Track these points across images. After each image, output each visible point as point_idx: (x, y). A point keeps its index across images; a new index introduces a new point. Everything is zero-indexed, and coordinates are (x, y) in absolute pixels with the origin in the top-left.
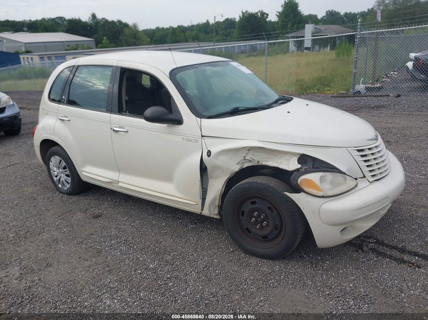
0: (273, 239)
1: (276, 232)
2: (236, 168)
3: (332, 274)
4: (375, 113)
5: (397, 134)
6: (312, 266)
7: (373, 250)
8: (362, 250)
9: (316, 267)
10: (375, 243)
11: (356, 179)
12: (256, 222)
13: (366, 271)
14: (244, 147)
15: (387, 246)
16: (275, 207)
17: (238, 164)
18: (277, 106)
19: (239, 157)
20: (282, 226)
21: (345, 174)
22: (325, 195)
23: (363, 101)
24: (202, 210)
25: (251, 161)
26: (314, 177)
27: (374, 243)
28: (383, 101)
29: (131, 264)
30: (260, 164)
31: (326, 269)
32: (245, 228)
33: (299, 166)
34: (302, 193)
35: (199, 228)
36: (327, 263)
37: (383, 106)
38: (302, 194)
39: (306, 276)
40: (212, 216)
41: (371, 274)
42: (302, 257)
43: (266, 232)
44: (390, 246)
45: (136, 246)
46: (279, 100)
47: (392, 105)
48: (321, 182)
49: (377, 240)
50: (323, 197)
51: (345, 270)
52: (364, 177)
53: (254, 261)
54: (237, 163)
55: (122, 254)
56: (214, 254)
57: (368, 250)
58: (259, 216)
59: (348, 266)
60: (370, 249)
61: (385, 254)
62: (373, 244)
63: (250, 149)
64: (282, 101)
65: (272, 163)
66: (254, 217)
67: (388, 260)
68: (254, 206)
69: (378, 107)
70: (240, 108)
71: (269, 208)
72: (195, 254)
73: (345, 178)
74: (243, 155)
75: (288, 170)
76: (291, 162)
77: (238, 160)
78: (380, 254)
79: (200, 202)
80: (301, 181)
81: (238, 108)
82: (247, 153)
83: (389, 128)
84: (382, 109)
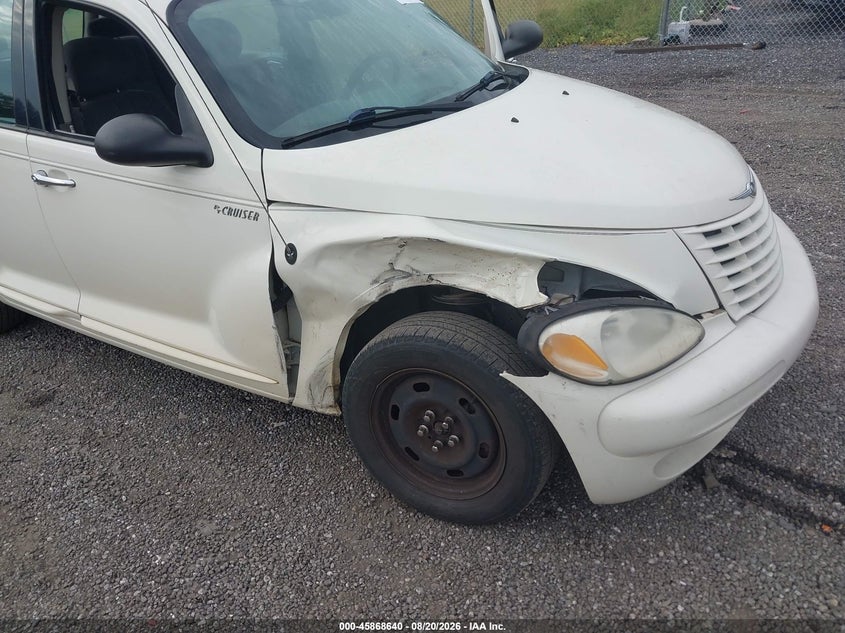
0: (476, 477)
1: (484, 461)
2: (371, 294)
3: (629, 570)
4: (714, 89)
5: (764, 141)
6: (576, 543)
7: (730, 482)
8: (703, 482)
9: (588, 546)
10: (734, 460)
11: (698, 317)
12: (431, 436)
13: (717, 555)
14: (385, 238)
15: (765, 469)
16: (477, 401)
17: (375, 281)
18: (485, 100)
19: (378, 265)
20: (497, 446)
21: (670, 307)
22: (615, 379)
23: (687, 60)
24: (292, 394)
25: (411, 275)
26: (584, 326)
27: (730, 460)
28: (729, 59)
29: (104, 557)
30: (434, 283)
31: (612, 551)
32: (403, 447)
33: (543, 299)
34: (550, 377)
35: (295, 431)
36: (615, 533)
37: (729, 73)
38: (550, 379)
39: (562, 578)
40: (319, 410)
41: (731, 566)
42: (550, 513)
43: (456, 460)
44: (772, 468)
45: (127, 494)
46: (492, 78)
47: (749, 68)
48: (603, 337)
49: (738, 450)
50: (610, 384)
51: (661, 554)
52: (721, 307)
53: (427, 530)
54: (370, 281)
55: (85, 521)
56: (328, 512)
57: (716, 483)
58: (438, 419)
59: (669, 539)
60: (722, 480)
61: (759, 494)
62: (730, 465)
63: (405, 243)
64: (501, 81)
65: (469, 281)
66: (423, 422)
67: (769, 513)
68: (423, 396)
69: (718, 75)
70: (377, 112)
71: (463, 402)
72: (277, 516)
73: (671, 321)
74: (388, 258)
75: (512, 303)
76: (520, 279)
77: (374, 273)
78: (748, 495)
79: (283, 378)
80: (546, 344)
81: (371, 111)
82: (398, 255)
83: (747, 127)
84: (728, 78)
